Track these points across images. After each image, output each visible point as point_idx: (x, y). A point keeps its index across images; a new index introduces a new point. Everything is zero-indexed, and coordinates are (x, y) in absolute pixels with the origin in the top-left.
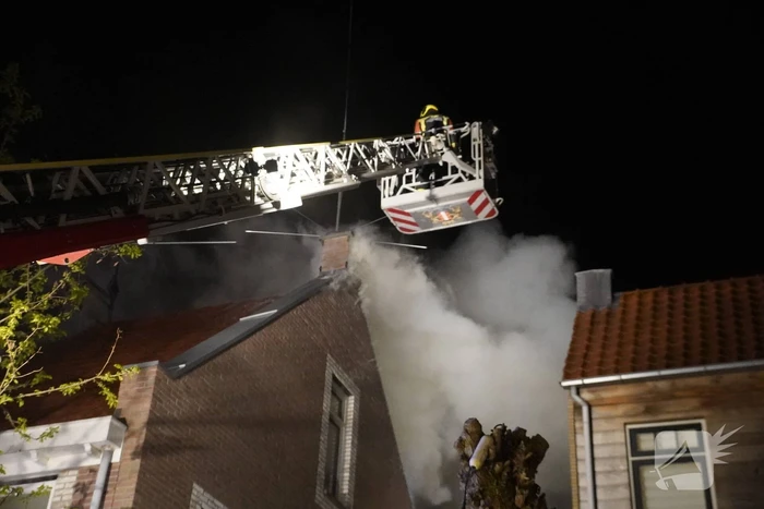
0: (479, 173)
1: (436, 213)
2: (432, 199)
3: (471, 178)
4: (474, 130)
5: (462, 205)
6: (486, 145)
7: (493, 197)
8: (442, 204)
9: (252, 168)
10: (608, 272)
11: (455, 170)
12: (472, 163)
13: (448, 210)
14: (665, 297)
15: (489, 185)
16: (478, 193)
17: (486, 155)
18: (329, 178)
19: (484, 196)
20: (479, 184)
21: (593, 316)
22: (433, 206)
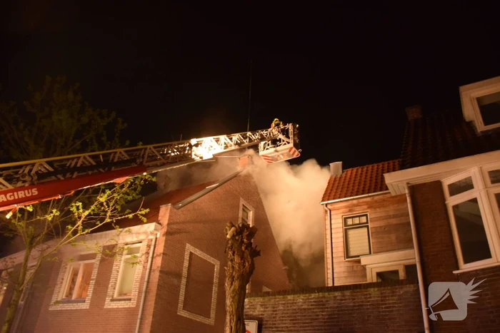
0: (291, 141)
1: (278, 156)
2: (276, 151)
3: (289, 143)
4: (290, 126)
5: (287, 153)
6: (294, 131)
7: (298, 149)
8: (280, 153)
9: (191, 146)
10: (341, 162)
11: (283, 141)
12: (289, 138)
13: (282, 154)
14: (360, 170)
15: (295, 145)
16: (291, 148)
17: (294, 135)
18: (226, 147)
19: (294, 149)
20: (291, 145)
21: (335, 178)
22: (277, 153)
